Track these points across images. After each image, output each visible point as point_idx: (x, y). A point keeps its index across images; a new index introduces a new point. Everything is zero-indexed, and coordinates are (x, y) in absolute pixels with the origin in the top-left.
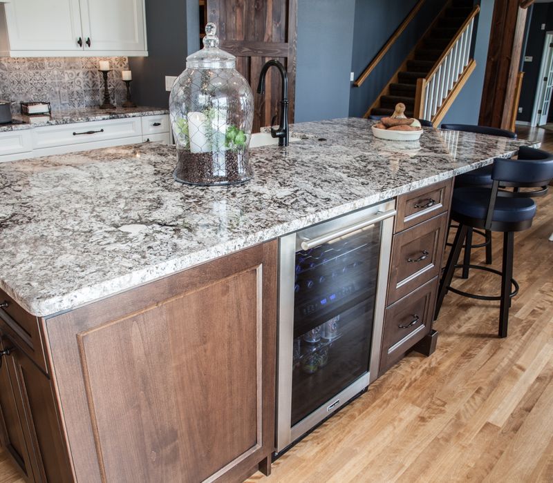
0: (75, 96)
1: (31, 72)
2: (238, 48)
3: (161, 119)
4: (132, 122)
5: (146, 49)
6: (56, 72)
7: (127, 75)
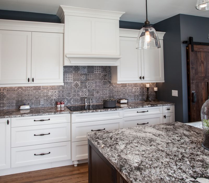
0: (136, 97)
1: (122, 88)
2: (203, 79)
3: (170, 107)
4: (159, 108)
5: (164, 80)
6: (130, 88)
7: (156, 89)
